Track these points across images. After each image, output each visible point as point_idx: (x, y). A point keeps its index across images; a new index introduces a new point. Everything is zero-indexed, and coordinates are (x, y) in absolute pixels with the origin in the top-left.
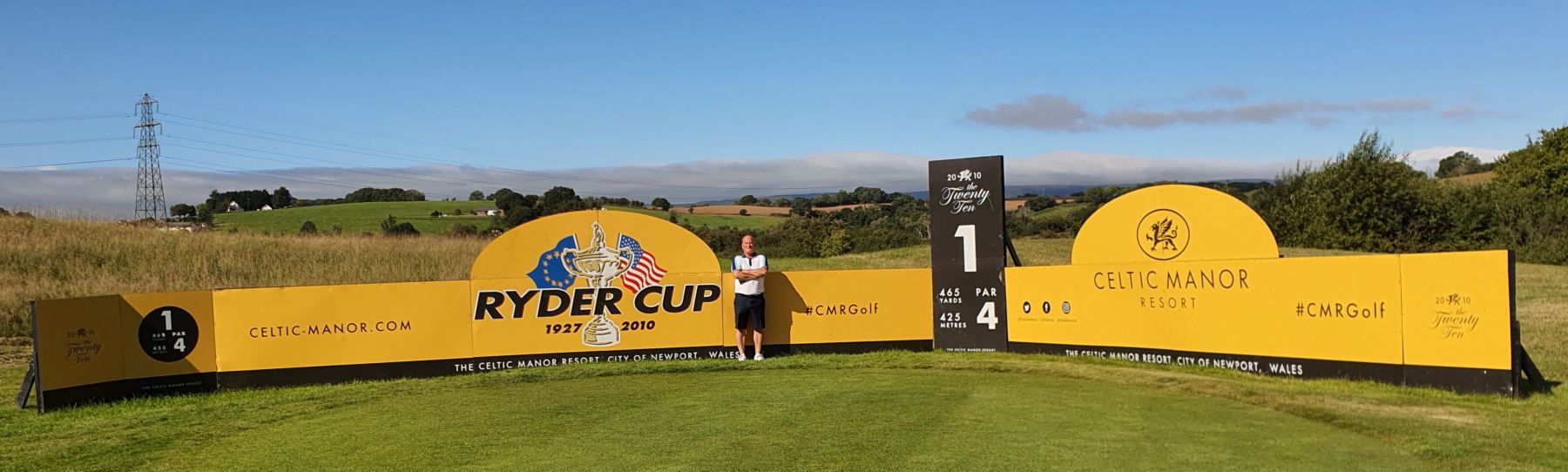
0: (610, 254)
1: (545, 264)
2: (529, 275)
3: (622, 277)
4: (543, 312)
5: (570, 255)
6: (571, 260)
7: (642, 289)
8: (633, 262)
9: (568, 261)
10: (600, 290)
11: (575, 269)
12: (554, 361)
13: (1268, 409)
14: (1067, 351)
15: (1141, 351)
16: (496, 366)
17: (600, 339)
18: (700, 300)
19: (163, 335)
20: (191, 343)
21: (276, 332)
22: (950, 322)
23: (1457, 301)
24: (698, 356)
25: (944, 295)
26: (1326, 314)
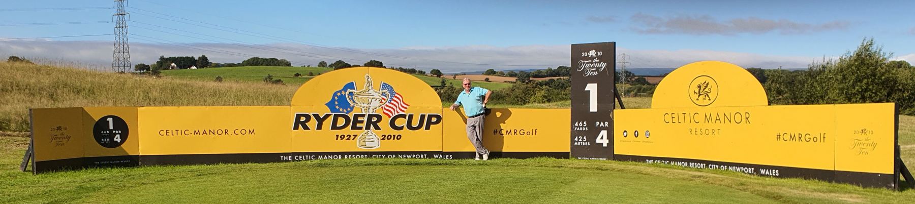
0: (375, 94)
1: (336, 98)
2: (326, 104)
3: (382, 107)
4: (334, 127)
5: (351, 94)
6: (352, 96)
7: (394, 115)
8: (389, 99)
9: (350, 97)
10: (369, 115)
11: (354, 102)
12: (340, 157)
13: (746, 193)
14: (647, 160)
15: (689, 161)
16: (305, 158)
17: (368, 144)
18: (429, 123)
19: (108, 132)
20: (124, 137)
21: (175, 133)
22: (580, 142)
23: (865, 133)
24: (427, 157)
25: (577, 125)
26: (793, 139)
